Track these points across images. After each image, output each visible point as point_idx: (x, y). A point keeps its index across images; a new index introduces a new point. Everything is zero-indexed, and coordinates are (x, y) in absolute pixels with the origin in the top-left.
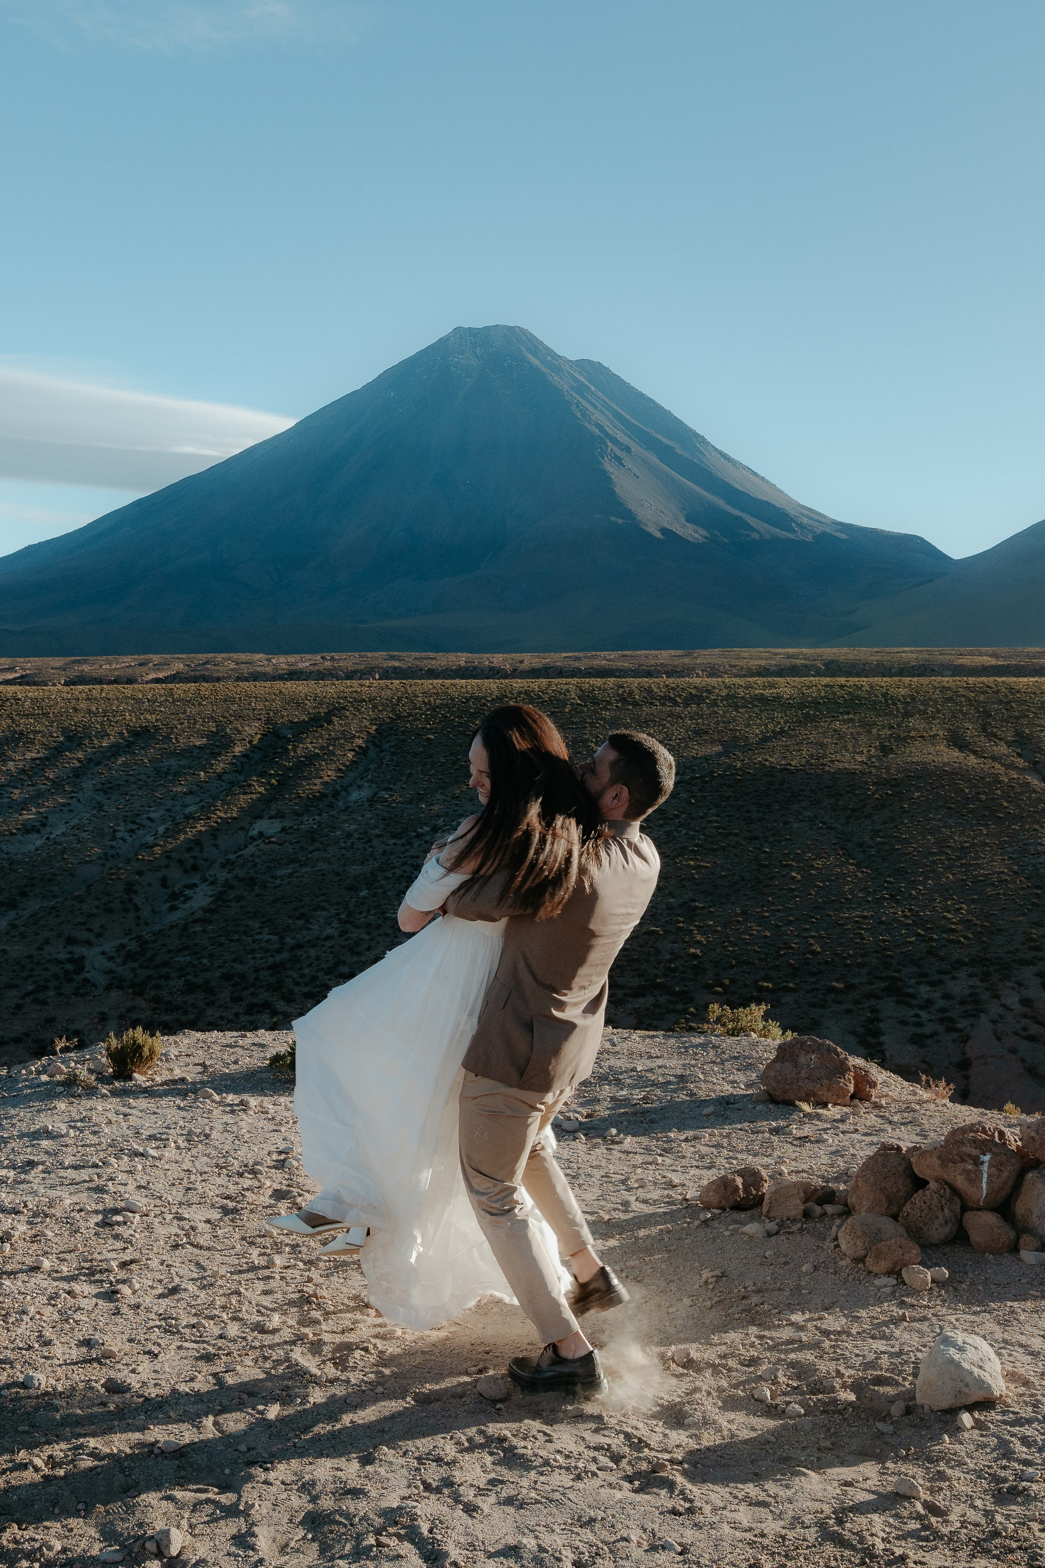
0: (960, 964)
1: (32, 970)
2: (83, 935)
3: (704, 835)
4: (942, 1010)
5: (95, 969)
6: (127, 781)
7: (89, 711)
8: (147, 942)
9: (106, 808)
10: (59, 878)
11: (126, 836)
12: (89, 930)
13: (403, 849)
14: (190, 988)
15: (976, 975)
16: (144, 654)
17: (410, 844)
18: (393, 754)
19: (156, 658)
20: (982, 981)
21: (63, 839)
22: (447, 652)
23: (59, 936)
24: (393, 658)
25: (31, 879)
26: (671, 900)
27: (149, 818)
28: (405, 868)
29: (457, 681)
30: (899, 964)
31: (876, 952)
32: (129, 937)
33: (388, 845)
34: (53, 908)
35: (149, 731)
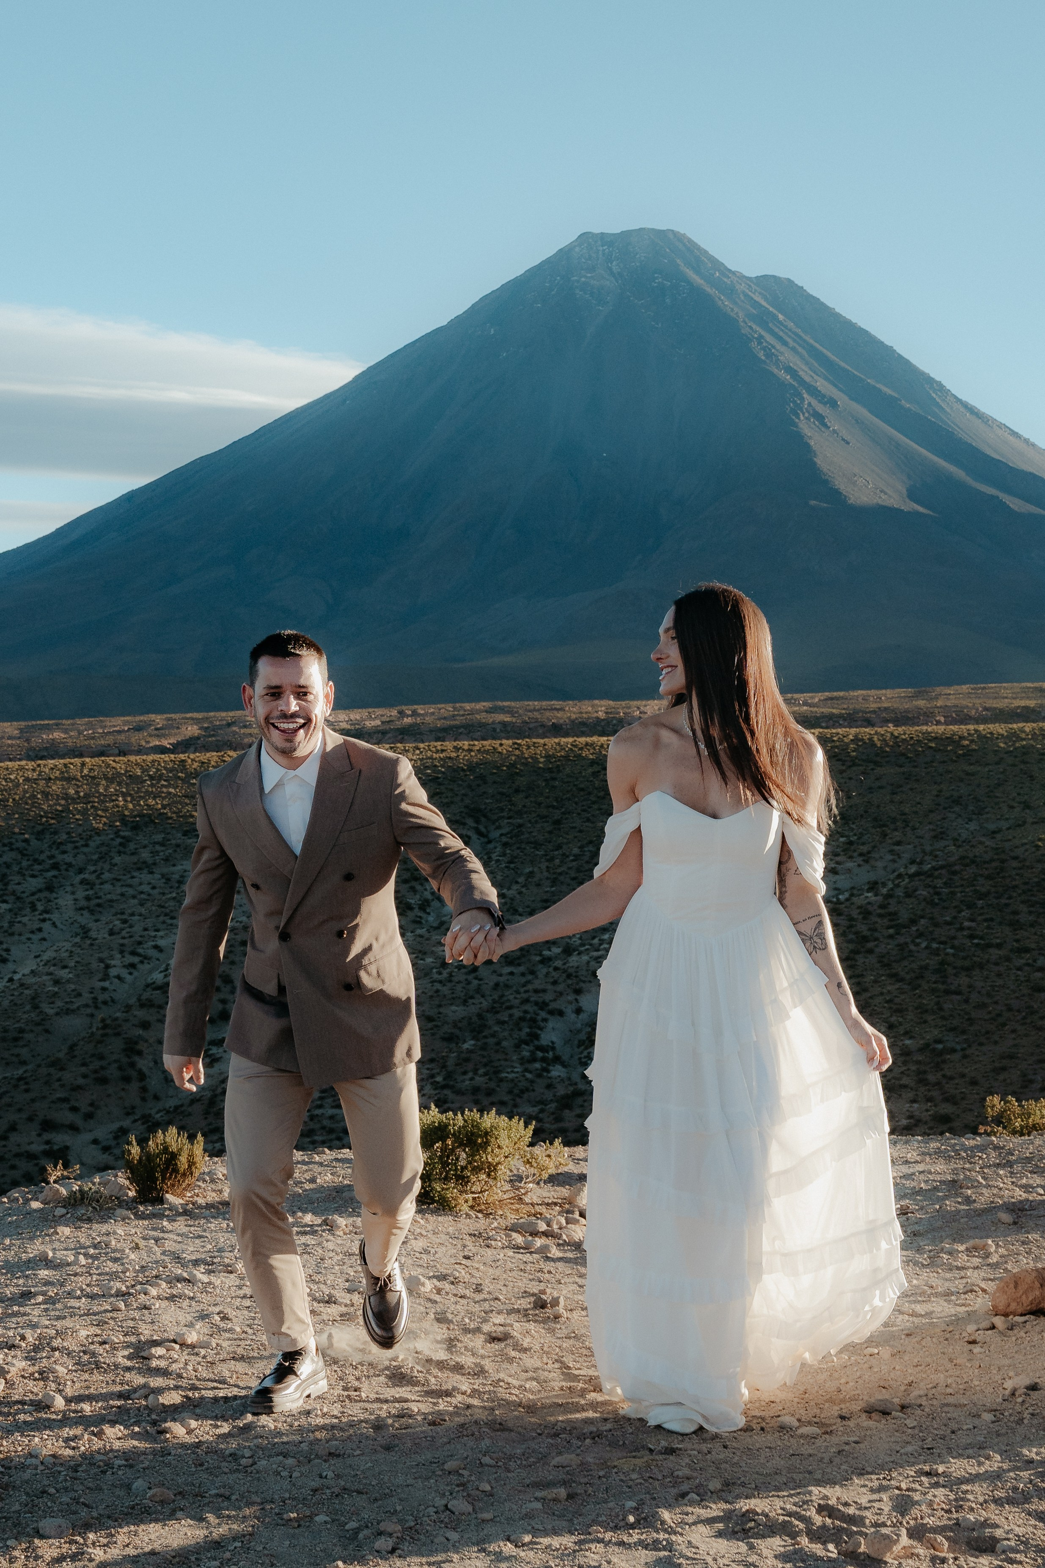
2: (65, 1116)
3: (952, 947)
6: (122, 895)
7: (66, 797)
9: (93, 934)
10: (28, 1036)
11: (124, 973)
12: (74, 1109)
13: (523, 980)
16: (142, 714)
17: (532, 972)
18: (505, 845)
19: (159, 719)
21: (33, 980)
22: (580, 700)
23: (30, 1119)
24: (502, 710)
26: (907, 1042)
27: (156, 947)
28: (527, 1007)
29: (595, 739)
32: (132, 1118)
33: (501, 975)
34: (20, 1079)
35: (153, 822)
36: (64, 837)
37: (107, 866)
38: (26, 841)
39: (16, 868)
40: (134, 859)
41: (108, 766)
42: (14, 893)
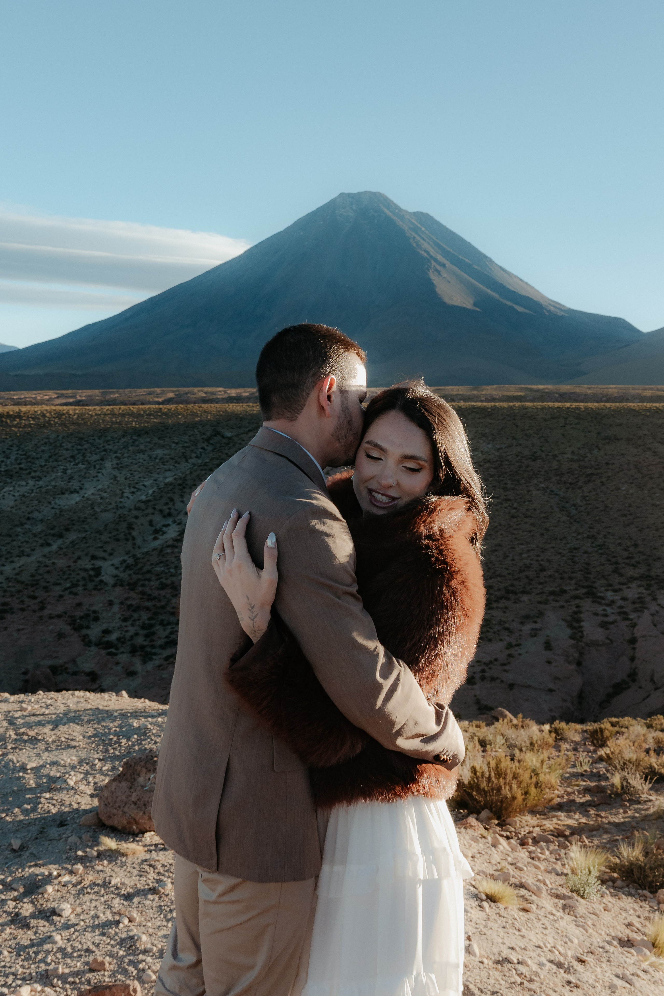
0: (632, 579)
1: (70, 574)
2: (101, 554)
4: (621, 607)
5: (107, 574)
6: (132, 463)
7: (112, 422)
8: (138, 559)
9: (118, 479)
10: (89, 520)
11: (130, 495)
12: (105, 551)
14: (163, 586)
15: (643, 586)
20: (646, 589)
21: (93, 497)
23: (87, 555)
25: (72, 521)
27: (144, 485)
30: (595, 578)
31: (581, 571)
32: (128, 556)
34: (84, 538)
36: (109, 438)
37: (126, 451)
38: (94, 440)
39: (89, 451)
40: (138, 448)
41: (130, 410)
42: (87, 461)
